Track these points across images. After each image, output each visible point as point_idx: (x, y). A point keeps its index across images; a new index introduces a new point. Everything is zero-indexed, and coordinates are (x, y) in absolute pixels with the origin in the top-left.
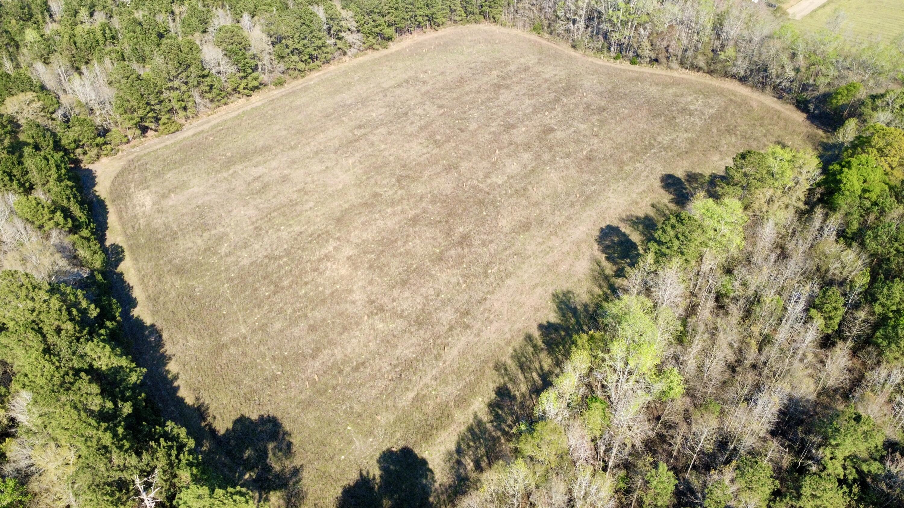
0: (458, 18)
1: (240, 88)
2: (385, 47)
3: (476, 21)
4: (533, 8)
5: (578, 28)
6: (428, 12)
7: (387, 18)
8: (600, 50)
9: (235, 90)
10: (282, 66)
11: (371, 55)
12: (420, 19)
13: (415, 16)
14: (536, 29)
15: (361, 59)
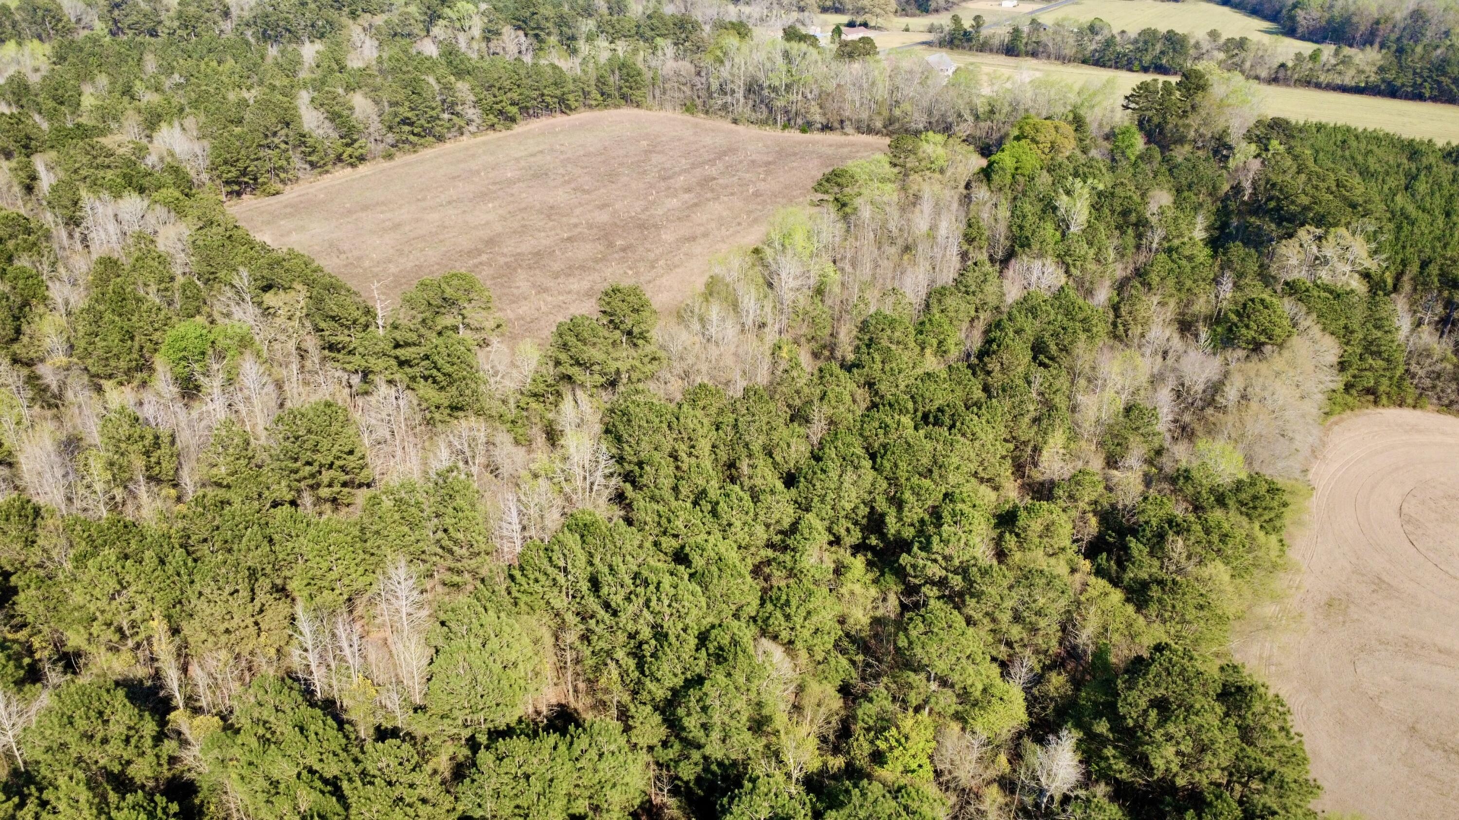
0: (594, 103)
1: (345, 156)
2: (508, 128)
3: (617, 106)
4: (683, 88)
5: (738, 101)
6: (558, 93)
7: (509, 95)
8: (764, 123)
9: (339, 159)
10: (391, 138)
11: (492, 135)
12: (548, 99)
13: (543, 95)
14: (689, 108)
15: (480, 139)
